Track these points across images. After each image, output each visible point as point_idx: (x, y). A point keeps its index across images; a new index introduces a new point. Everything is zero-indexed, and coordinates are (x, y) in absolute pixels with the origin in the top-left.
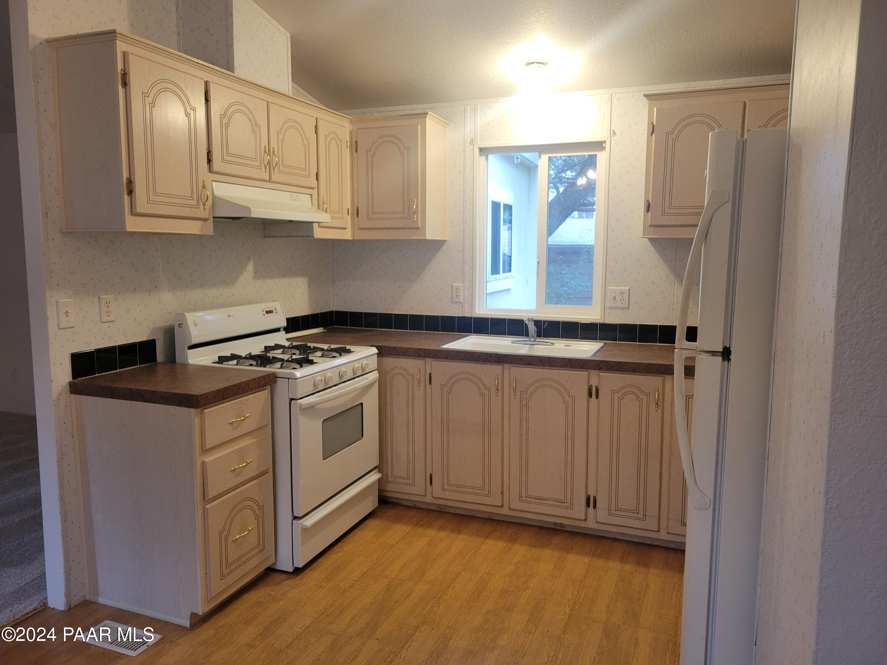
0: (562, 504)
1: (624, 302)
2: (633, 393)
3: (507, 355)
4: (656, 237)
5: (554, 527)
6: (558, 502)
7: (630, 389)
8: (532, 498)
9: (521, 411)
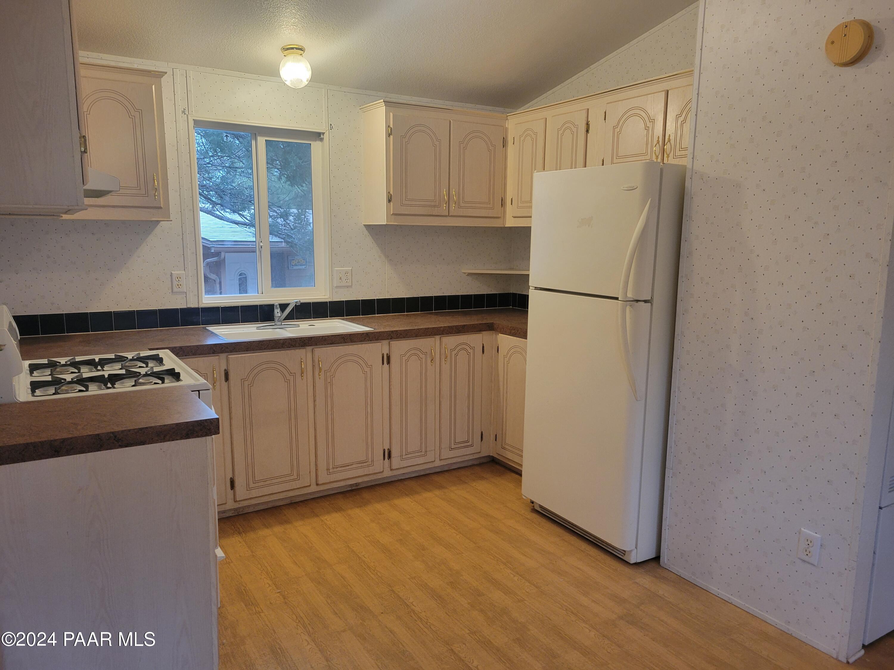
0: (365, 464)
1: (348, 281)
2: (415, 354)
3: (311, 338)
4: (396, 224)
5: (350, 489)
6: (361, 463)
7: (413, 352)
8: (339, 467)
9: (326, 389)
